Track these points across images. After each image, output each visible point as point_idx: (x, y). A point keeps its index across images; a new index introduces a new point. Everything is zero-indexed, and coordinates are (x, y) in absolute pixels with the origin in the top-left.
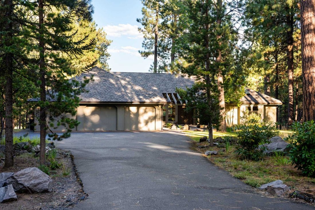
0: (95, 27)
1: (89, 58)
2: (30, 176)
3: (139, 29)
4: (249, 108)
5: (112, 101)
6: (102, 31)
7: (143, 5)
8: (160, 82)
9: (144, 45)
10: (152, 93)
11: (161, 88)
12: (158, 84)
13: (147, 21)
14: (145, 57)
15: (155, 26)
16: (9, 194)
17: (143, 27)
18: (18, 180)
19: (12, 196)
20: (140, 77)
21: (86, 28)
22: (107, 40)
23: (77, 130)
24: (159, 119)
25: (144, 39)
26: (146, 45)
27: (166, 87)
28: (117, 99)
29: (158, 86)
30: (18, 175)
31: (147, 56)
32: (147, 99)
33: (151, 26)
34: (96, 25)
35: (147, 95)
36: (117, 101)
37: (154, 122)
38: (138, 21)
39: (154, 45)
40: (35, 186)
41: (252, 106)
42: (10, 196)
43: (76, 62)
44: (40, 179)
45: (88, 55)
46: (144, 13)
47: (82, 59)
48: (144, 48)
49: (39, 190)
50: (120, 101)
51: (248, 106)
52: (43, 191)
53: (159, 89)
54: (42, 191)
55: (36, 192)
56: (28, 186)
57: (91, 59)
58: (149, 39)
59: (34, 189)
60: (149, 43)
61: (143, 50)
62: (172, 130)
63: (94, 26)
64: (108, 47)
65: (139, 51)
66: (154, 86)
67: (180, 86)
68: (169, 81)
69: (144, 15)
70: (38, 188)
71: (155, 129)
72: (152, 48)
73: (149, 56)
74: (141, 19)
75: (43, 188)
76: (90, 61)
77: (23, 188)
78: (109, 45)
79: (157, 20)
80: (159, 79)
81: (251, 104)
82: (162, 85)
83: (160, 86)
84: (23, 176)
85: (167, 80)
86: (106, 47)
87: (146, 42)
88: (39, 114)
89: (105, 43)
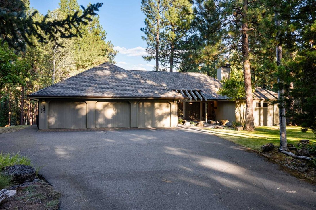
0: (106, 35)
1: (100, 61)
3: (143, 37)
4: (259, 105)
5: (125, 96)
6: (110, 44)
7: (145, 16)
8: (168, 80)
9: (147, 51)
10: (167, 88)
11: (170, 85)
12: (166, 82)
13: (149, 30)
14: (148, 61)
17: (146, 36)
20: (149, 75)
22: (114, 51)
23: (87, 128)
24: (175, 115)
25: (147, 46)
26: (149, 50)
27: (174, 84)
28: (130, 94)
29: (167, 83)
31: (150, 60)
32: (162, 94)
34: (106, 33)
35: (161, 90)
36: (130, 96)
37: (169, 118)
38: (142, 30)
39: (156, 50)
41: (262, 102)
43: (88, 64)
45: (99, 59)
46: (147, 23)
48: (147, 53)
50: (134, 96)
51: (258, 102)
53: (168, 86)
58: (151, 45)
60: (152, 49)
62: (186, 126)
63: (104, 34)
64: (115, 56)
65: (143, 56)
66: (163, 83)
67: (187, 83)
68: (176, 79)
69: (147, 25)
71: (170, 126)
72: (154, 53)
73: (151, 60)
74: (145, 29)
78: (115, 55)
79: (158, 29)
80: (167, 77)
81: (261, 100)
82: (171, 82)
83: (168, 83)
85: (174, 78)
86: (113, 56)
87: (149, 48)
88: (44, 110)
89: (113, 53)
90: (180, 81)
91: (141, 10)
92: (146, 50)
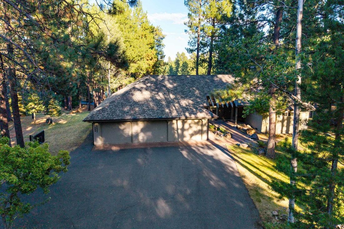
6: (159, 28)
7: (189, 10)
11: (205, 91)
12: (202, 87)
13: (191, 24)
14: (190, 53)
15: (197, 27)
17: (188, 29)
20: (187, 80)
21: (146, 30)
23: (133, 142)
25: (189, 39)
26: (191, 43)
27: (209, 89)
31: (192, 52)
32: (195, 114)
33: (194, 27)
35: (194, 109)
36: (167, 117)
37: (200, 132)
38: (185, 24)
39: (197, 43)
41: (287, 113)
47: (143, 56)
50: (171, 117)
53: (203, 92)
57: (150, 55)
58: (193, 38)
60: (193, 42)
61: (189, 47)
65: (186, 48)
68: (211, 83)
69: (189, 19)
72: (195, 46)
74: (187, 22)
76: (150, 56)
78: (164, 38)
80: (203, 81)
81: (286, 110)
82: (206, 87)
83: (204, 89)
85: (210, 82)
87: (191, 41)
88: (97, 130)
89: (161, 37)
90: (214, 85)
91: (184, 4)
92: (189, 43)
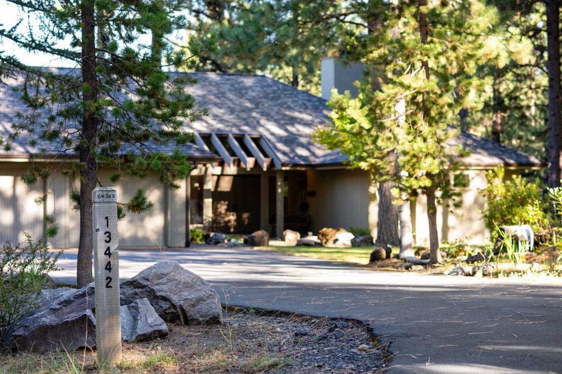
2: (176, 280)
16: (149, 322)
18: (155, 288)
19: (157, 325)
30: (150, 278)
40: (193, 306)
42: (151, 326)
44: (198, 290)
49: (202, 316)
52: (210, 318)
54: (208, 319)
55: (195, 323)
56: (182, 303)
59: (192, 312)
70: (198, 312)
75: (209, 311)
77: (169, 308)
84: (161, 281)
